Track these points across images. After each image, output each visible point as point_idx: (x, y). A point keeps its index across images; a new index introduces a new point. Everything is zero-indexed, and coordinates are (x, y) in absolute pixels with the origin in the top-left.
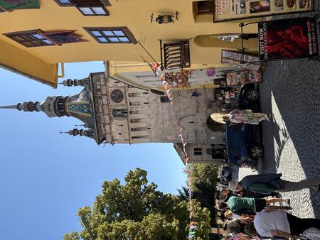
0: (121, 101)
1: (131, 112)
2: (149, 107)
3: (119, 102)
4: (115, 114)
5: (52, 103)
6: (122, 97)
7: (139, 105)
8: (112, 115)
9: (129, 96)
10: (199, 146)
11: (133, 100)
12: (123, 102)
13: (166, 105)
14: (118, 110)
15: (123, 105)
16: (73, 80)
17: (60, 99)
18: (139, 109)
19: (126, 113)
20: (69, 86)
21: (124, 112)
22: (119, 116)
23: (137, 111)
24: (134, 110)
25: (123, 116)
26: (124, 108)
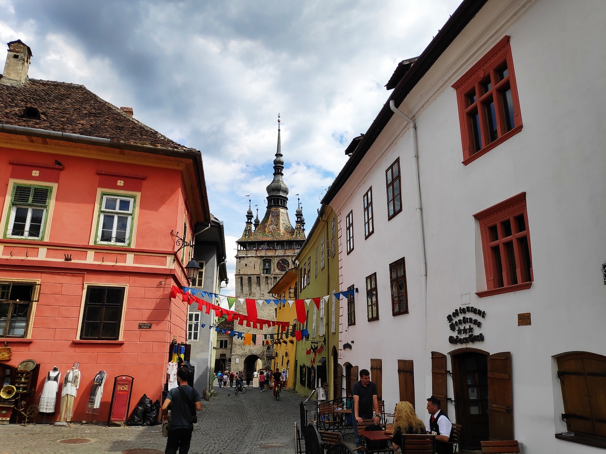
0: (279, 269)
1: (267, 277)
3: (277, 266)
4: (267, 261)
6: (281, 271)
8: (265, 258)
10: (229, 346)
12: (277, 271)
13: (273, 313)
14: (270, 266)
15: (274, 270)
17: (284, 201)
19: (267, 273)
20: (297, 214)
21: (268, 271)
22: (264, 265)
23: (268, 283)
24: (269, 281)
25: (264, 269)
26: (272, 272)
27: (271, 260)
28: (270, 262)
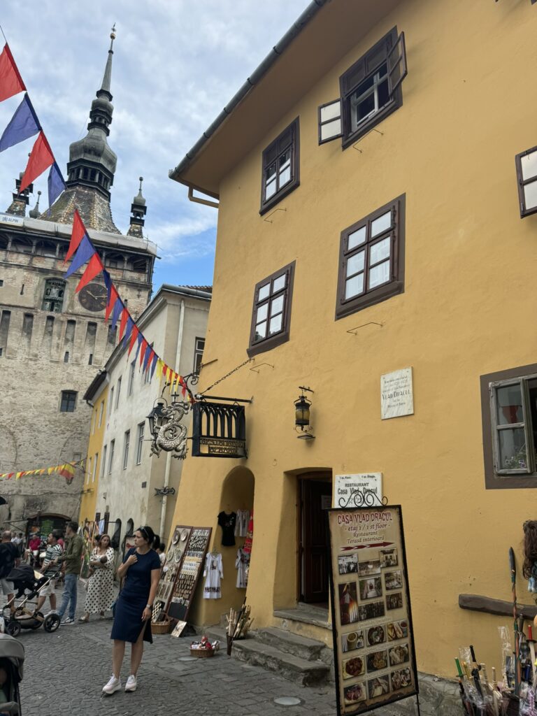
0: (83, 305)
1: (51, 318)
2: (57, 362)
3: (81, 298)
4: (55, 282)
5: (102, 161)
6: (90, 309)
7: (67, 341)
8: (51, 276)
9: (90, 324)
11: (81, 329)
12: (79, 308)
13: (55, 401)
14: (61, 293)
15: (72, 305)
16: (144, 218)
17: (106, 179)
18: (55, 340)
19: (52, 310)
20: (133, 206)
21: (55, 304)
22: (47, 293)
23: (51, 333)
24: (56, 328)
25: (45, 300)
26: (65, 307)
27: (65, 282)
28: (64, 286)
